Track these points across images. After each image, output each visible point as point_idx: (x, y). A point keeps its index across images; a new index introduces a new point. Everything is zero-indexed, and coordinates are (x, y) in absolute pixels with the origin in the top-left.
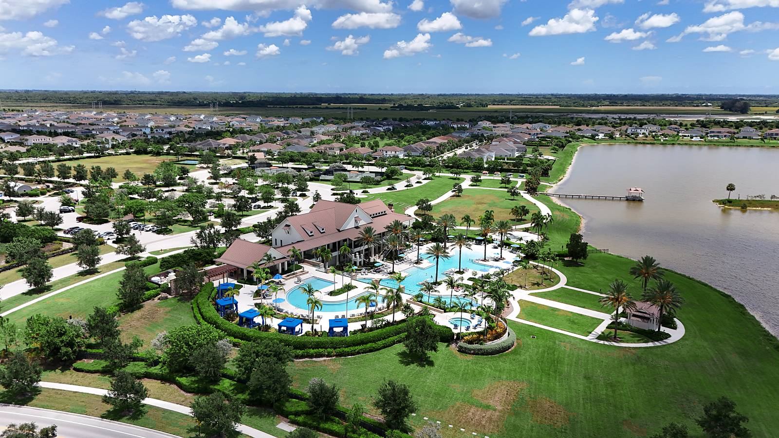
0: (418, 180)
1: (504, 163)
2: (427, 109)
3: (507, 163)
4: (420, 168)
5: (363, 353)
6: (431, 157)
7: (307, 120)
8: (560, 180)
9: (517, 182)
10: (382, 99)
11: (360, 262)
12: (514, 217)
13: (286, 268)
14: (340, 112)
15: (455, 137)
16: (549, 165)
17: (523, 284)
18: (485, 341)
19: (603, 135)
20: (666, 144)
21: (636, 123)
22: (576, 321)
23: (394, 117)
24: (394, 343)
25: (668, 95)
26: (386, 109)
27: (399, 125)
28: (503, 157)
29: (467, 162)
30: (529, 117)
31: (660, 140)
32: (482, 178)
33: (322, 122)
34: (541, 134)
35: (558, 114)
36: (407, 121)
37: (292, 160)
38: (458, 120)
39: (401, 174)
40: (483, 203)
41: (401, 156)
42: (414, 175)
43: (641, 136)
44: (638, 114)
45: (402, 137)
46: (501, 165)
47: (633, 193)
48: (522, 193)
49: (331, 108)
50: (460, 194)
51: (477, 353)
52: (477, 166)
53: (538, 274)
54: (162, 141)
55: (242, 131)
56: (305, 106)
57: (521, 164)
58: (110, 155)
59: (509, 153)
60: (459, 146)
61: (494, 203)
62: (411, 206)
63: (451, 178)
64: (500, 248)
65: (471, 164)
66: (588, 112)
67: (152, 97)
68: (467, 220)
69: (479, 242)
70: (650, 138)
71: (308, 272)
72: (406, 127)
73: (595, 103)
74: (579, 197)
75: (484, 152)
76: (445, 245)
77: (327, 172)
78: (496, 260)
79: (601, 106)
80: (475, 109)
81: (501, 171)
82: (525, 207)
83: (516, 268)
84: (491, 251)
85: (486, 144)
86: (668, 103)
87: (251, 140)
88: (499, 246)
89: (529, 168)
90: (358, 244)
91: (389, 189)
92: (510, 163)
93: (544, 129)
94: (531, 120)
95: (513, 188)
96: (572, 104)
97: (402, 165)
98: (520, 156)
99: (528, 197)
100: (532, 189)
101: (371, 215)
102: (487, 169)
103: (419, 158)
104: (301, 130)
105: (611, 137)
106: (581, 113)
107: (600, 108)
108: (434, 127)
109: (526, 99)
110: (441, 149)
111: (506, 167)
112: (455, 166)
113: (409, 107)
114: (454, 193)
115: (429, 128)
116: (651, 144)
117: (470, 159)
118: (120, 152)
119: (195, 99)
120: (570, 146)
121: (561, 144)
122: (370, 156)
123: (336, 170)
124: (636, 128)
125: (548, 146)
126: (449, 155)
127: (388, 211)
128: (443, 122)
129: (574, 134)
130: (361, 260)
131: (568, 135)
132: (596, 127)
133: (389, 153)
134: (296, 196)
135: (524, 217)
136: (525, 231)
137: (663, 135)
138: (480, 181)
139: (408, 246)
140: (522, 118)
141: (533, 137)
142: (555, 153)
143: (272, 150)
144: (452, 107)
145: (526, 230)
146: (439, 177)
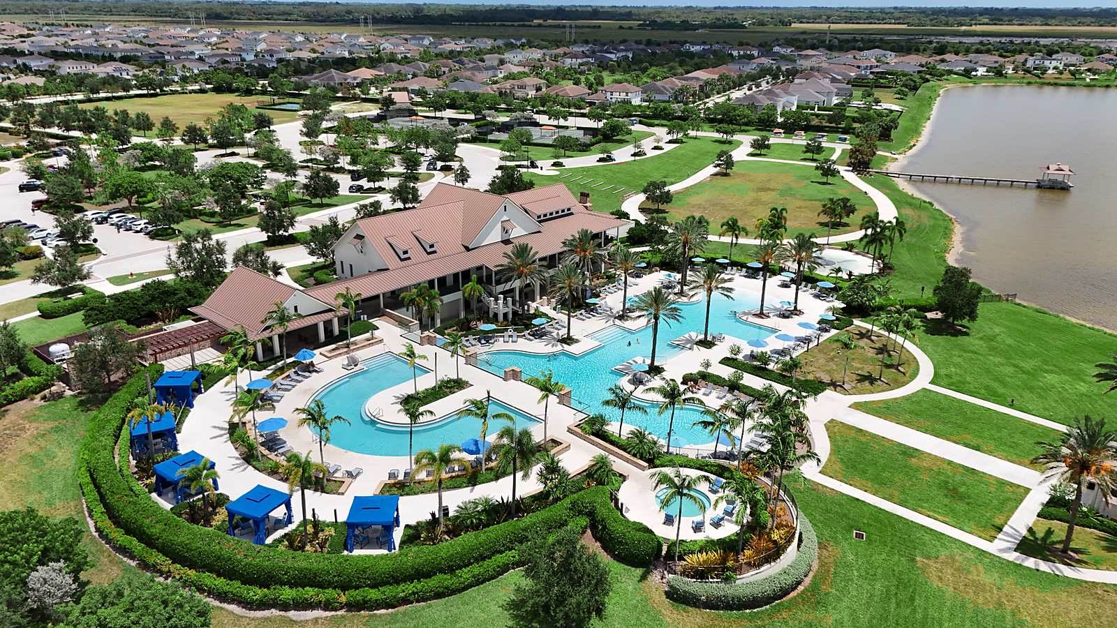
0: (656, 144)
1: (812, 114)
2: (695, 28)
3: (817, 116)
4: (665, 122)
5: (418, 601)
6: (686, 104)
7: (500, 42)
8: (911, 148)
9: (833, 150)
10: (627, 14)
11: (505, 315)
12: (825, 219)
13: (336, 331)
14: (558, 31)
15: (732, 70)
16: (893, 121)
17: (838, 377)
18: (738, 569)
19: (985, 69)
20: (1094, 86)
21: (1040, 51)
22: (962, 489)
23: (638, 39)
24: (505, 569)
25: (1085, 9)
26: (630, 28)
27: (645, 50)
28: (812, 104)
29: (747, 112)
30: (858, 41)
31: (1084, 79)
32: (773, 140)
33: (523, 45)
34: (877, 66)
35: (906, 38)
36: (659, 45)
37: (452, 106)
38: (741, 44)
39: (629, 132)
40: (769, 189)
41: (636, 101)
42: (653, 134)
43: (1050, 72)
44: (1042, 37)
45: (644, 70)
46: (807, 119)
47: (1053, 173)
48: (842, 170)
49: (546, 26)
50: (728, 171)
51: (713, 604)
52: (764, 120)
53: (871, 353)
54: (263, 72)
55: (392, 59)
56: (506, 23)
57: (843, 117)
58: (174, 92)
59: (823, 98)
60: (738, 85)
61: (791, 189)
62: (637, 193)
63: (716, 141)
64: (794, 287)
65: (754, 117)
66: (955, 34)
67: (287, 9)
68: (733, 227)
69: (752, 273)
70: (1066, 75)
71: (381, 341)
72: (654, 54)
73: (967, 20)
74: (947, 181)
75: (777, 96)
76: (684, 277)
77: (504, 128)
78: (784, 316)
79: (976, 24)
80: (770, 28)
81: (807, 128)
82: (848, 200)
83: (826, 336)
84: (777, 293)
85: (783, 82)
86: (1088, 20)
87: (399, 72)
88: (792, 281)
89: (855, 125)
90: (504, 275)
91: (601, 160)
92: (823, 115)
93: (883, 59)
94: (862, 45)
95: (827, 161)
96: (929, 22)
97: (635, 116)
98: (841, 104)
99: (851, 177)
100: (860, 164)
101: (539, 217)
102: (780, 126)
103: (664, 104)
104: (485, 57)
105: (999, 73)
106: (943, 35)
107: (974, 28)
108: (701, 55)
109: (851, 15)
110: (705, 90)
111: (815, 122)
112: (727, 120)
113: (668, 26)
114: (718, 168)
115: (692, 55)
116: (1068, 85)
117: (753, 106)
118: (190, 88)
119: (349, 12)
120: (928, 89)
121: (912, 84)
122: (583, 100)
123: (520, 124)
124: (1043, 58)
125: (890, 87)
126: (717, 100)
127: (577, 207)
128: (716, 47)
129: (934, 68)
130: (506, 310)
131: (924, 69)
132: (972, 56)
133: (616, 95)
134: (435, 169)
135: (845, 220)
136: (845, 249)
137: (1089, 70)
138: (768, 147)
139: (611, 279)
140: (847, 41)
141: (863, 72)
142: (902, 99)
143: (427, 88)
144: (737, 26)
145: (849, 247)
146: (696, 138)
